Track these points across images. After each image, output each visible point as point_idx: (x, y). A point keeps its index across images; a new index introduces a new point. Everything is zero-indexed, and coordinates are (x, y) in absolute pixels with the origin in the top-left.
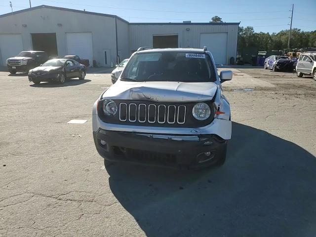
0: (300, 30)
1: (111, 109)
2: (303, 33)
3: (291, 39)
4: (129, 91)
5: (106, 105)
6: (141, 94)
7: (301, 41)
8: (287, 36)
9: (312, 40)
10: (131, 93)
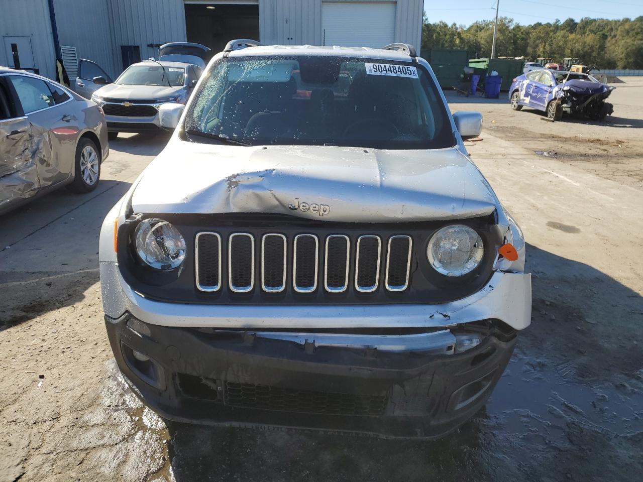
0: (511, 21)
1: (161, 244)
2: (518, 27)
3: (497, 40)
4: (226, 185)
5: (145, 233)
6: (266, 194)
7: (515, 43)
8: (488, 33)
9: (535, 41)
10: (233, 191)
